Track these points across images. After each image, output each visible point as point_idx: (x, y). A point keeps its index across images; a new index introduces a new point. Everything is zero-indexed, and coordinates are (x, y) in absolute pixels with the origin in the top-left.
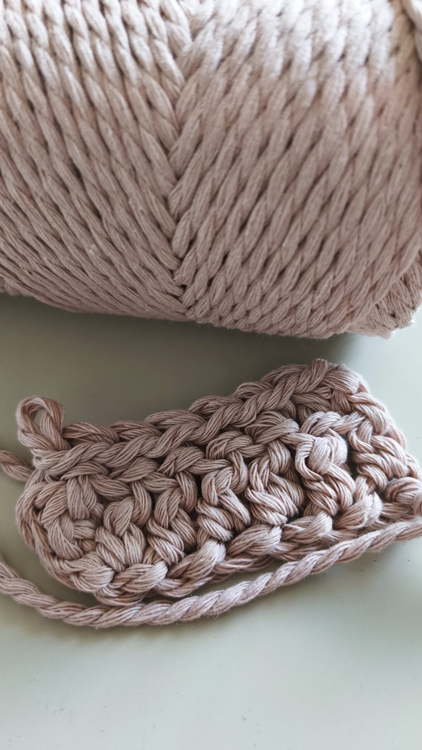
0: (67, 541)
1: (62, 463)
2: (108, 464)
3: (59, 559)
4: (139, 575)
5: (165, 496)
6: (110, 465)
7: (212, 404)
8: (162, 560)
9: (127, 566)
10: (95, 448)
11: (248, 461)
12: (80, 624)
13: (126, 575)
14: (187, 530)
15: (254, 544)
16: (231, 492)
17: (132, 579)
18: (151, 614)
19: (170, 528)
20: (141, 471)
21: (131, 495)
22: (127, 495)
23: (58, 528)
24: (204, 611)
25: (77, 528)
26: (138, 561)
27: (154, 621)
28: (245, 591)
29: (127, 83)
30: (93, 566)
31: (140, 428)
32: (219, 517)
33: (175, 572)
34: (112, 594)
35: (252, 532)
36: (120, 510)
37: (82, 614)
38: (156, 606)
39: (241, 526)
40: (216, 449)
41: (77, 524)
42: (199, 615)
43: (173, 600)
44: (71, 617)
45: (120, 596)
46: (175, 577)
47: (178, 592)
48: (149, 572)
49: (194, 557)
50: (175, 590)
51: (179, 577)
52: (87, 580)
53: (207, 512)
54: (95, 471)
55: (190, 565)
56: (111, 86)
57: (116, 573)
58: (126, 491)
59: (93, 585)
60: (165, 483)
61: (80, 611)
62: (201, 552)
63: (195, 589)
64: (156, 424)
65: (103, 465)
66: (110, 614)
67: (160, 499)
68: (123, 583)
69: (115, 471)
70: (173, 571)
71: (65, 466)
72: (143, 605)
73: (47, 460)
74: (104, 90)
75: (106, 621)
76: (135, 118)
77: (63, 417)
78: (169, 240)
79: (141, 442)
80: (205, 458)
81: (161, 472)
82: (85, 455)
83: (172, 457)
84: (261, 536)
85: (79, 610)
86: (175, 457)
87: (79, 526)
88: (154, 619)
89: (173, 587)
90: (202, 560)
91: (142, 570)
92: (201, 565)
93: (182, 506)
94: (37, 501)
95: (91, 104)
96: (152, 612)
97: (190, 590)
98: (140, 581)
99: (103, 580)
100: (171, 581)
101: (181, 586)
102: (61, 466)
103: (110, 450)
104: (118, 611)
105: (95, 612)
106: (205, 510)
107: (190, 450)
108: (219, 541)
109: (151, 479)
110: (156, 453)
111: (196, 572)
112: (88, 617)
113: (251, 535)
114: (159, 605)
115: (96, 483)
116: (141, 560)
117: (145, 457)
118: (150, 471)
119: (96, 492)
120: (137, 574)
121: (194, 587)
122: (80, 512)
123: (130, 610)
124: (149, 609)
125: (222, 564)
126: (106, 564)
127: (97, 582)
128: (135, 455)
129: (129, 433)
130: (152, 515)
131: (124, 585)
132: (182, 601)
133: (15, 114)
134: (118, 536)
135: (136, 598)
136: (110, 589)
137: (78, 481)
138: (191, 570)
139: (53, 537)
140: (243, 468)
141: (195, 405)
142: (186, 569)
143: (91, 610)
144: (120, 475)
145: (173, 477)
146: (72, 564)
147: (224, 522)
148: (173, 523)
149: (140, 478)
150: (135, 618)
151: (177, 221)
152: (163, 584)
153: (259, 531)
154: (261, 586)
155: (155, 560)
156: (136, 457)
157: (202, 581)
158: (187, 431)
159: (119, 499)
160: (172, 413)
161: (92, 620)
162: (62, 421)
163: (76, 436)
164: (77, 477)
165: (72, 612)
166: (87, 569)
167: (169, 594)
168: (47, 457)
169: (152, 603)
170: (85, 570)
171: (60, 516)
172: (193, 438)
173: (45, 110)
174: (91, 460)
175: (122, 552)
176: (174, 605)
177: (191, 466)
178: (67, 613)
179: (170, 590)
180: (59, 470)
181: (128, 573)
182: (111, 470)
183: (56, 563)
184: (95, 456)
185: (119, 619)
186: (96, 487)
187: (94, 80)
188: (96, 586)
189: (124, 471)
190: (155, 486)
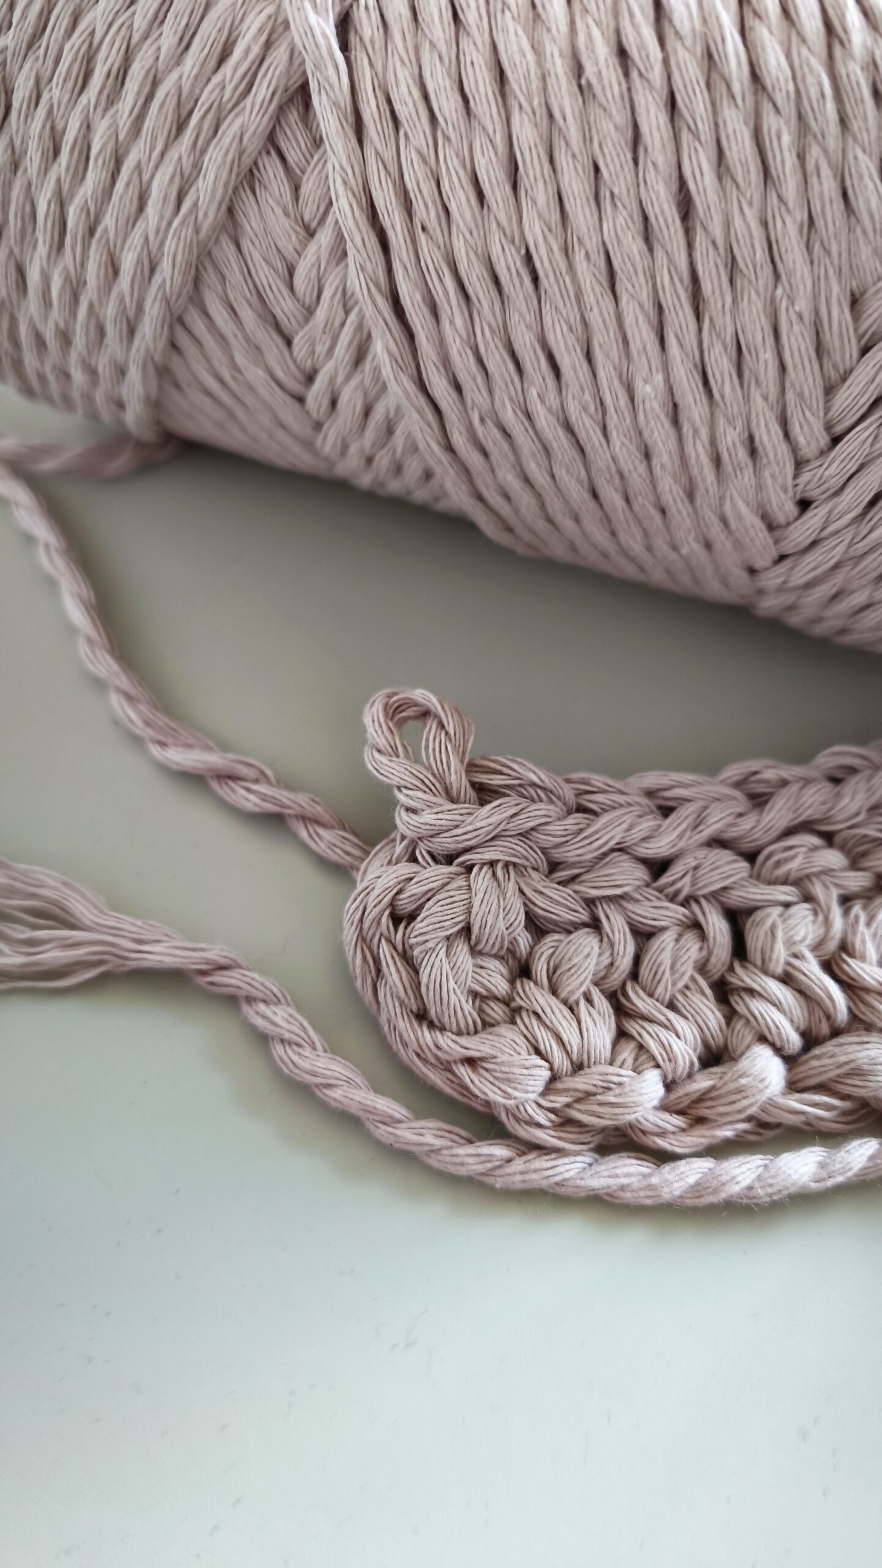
0: (458, 992)
1: (470, 828)
2: (552, 851)
3: (431, 1025)
4: (610, 1089)
5: (667, 939)
6: (557, 854)
7: (770, 774)
8: (658, 1066)
9: (578, 1067)
10: (537, 813)
11: (846, 900)
12: (462, 1171)
13: (580, 1082)
14: (712, 1016)
15: (852, 1069)
16: (809, 955)
17: (589, 1094)
18: (617, 1176)
19: (672, 1006)
20: (620, 879)
21: (595, 925)
22: (585, 925)
23: (444, 960)
24: (735, 1189)
25: (478, 970)
26: (603, 1061)
27: (621, 1194)
28: (822, 1165)
29: (838, 51)
30: (512, 1052)
31: (623, 793)
32: (786, 999)
33: (677, 1099)
34: (541, 1117)
35: (850, 1044)
36: (572, 950)
37: (470, 1149)
38: (628, 1161)
39: (825, 1029)
40: (778, 864)
41: (480, 962)
42: (723, 1195)
43: (663, 1157)
44: (445, 1152)
45: (557, 1126)
46: (675, 1108)
47: (679, 1141)
48: (630, 1085)
49: (725, 1073)
50: (671, 1136)
51: (681, 1113)
52: (497, 1078)
53: (760, 985)
54: (527, 860)
55: (713, 1088)
56: (805, 52)
57: (554, 1078)
58: (584, 916)
59: (510, 1091)
60: (669, 914)
61: (464, 1145)
62: (743, 1064)
63: (714, 1141)
64: (650, 794)
65: (544, 851)
66: (529, 1161)
67: (655, 944)
68: (568, 1100)
69: (563, 870)
70: (673, 1096)
71: (475, 834)
72: (597, 1156)
73: (436, 816)
74: (788, 56)
75: (522, 1173)
76: (843, 122)
77: (472, 738)
78: (829, 391)
79: (628, 820)
80: (751, 877)
81: (660, 890)
82: (517, 821)
83: (689, 861)
84: (872, 1053)
85: (461, 1141)
86: (694, 864)
87: (482, 967)
88: (623, 1188)
89: (670, 1128)
90: (743, 1081)
91: (615, 1079)
92: (739, 1091)
93: (702, 968)
94: (401, 896)
95: (755, 77)
96: (618, 1171)
97: (703, 1140)
98: (612, 1099)
99: (532, 1082)
100: (666, 1116)
101: (683, 1130)
102: (466, 833)
103: (565, 822)
104: (547, 1157)
105: (500, 1151)
106: (754, 981)
107: (726, 855)
108: (778, 1050)
109: (638, 901)
110: (659, 848)
111: (724, 1105)
112: (483, 1158)
113: (850, 1049)
114: (634, 1161)
115: (527, 884)
116: (608, 1060)
117: (628, 853)
118: (638, 883)
119: (527, 903)
120: (605, 1085)
121: (713, 1137)
122: (493, 937)
123: (572, 1159)
124: (613, 1165)
125: (781, 1100)
126: (538, 1052)
127: (519, 1086)
128: (612, 844)
129: (599, 798)
130: (634, 975)
131: (568, 1105)
132: (683, 1162)
133: (589, 71)
134: (565, 1002)
135: (586, 1138)
136: (539, 1105)
137: (494, 874)
138: (711, 1099)
139: (433, 977)
140: (836, 912)
141: (734, 771)
142: (702, 1098)
143: (490, 1145)
144: (573, 879)
145: (685, 903)
146: (463, 1040)
147: (794, 1011)
148: (679, 997)
149: (618, 891)
150: (582, 1179)
151: (865, 351)
152: (651, 1118)
153: (867, 1043)
154: (859, 1160)
155: (641, 1064)
156: (613, 850)
157: (730, 1127)
158: (723, 815)
159: (569, 929)
160: (687, 777)
161: (489, 1165)
162: (470, 745)
163: (496, 780)
164: (492, 864)
165: (449, 1143)
166: (499, 1054)
167: (661, 1143)
168: (435, 810)
169: (617, 1156)
170: (495, 1057)
171: (448, 938)
172: (732, 833)
173: (657, 74)
174: (524, 835)
175: (574, 1034)
176: (667, 1168)
177: (725, 889)
178: (438, 1143)
179: (663, 1134)
180: (459, 842)
181: (585, 1080)
182: (554, 866)
183: (427, 1036)
184: (533, 829)
185: (550, 1173)
186: (529, 893)
187: (771, 33)
188: (516, 1094)
189: (581, 874)
190: (647, 914)
